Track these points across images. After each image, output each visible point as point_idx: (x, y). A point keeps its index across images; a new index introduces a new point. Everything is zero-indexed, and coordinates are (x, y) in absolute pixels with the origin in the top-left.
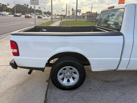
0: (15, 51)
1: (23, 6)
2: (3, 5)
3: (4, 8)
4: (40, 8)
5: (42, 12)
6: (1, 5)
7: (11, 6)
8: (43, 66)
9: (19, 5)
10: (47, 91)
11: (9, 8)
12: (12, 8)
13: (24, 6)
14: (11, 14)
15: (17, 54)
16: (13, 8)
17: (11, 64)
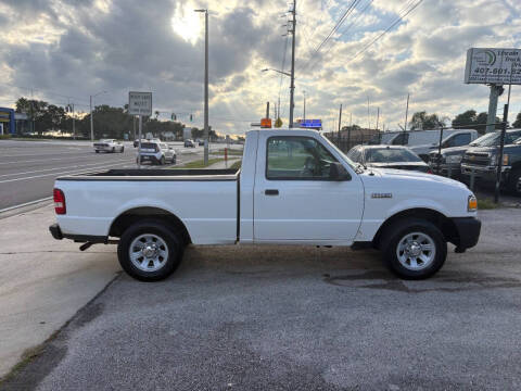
0: (60, 205)
1: (121, 110)
2: (53, 109)
3: (57, 117)
4: (174, 117)
5: (185, 131)
6: (46, 108)
7: (79, 114)
8: (105, 233)
9: (106, 107)
10: (110, 283)
11: (71, 119)
12: (81, 116)
13: (125, 111)
14: (78, 139)
15: (62, 211)
16: (85, 118)
17: (52, 229)
